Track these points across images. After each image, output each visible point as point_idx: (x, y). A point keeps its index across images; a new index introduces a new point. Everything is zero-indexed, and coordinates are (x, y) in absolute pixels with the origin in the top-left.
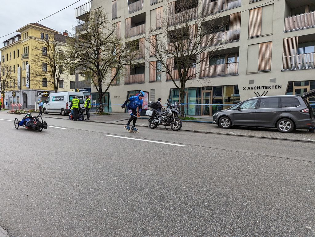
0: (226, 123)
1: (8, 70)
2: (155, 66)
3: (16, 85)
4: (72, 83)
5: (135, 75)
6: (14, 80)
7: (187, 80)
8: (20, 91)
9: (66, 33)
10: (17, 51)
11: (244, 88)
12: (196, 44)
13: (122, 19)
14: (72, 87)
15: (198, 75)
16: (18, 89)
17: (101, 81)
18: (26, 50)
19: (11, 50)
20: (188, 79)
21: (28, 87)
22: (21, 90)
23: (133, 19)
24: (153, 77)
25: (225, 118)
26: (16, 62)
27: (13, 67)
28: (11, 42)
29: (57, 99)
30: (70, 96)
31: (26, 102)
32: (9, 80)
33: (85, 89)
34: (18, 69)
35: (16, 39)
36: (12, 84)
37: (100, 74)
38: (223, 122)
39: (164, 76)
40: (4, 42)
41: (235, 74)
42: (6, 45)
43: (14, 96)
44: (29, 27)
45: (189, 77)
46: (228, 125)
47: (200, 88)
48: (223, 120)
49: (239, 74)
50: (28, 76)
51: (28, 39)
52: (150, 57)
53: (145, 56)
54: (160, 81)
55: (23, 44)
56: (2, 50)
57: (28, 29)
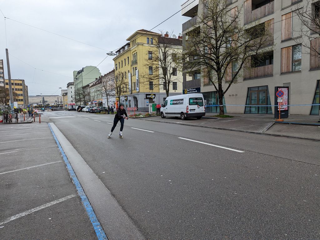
1: (122, 77)
3: (127, 90)
4: (174, 84)
6: (126, 85)
9: (167, 35)
10: (127, 58)
13: (239, 3)
16: (130, 93)
18: (135, 56)
19: (122, 58)
21: (138, 91)
22: (132, 94)
26: (127, 68)
27: (124, 74)
28: (121, 50)
29: (175, 102)
30: (190, 98)
31: (136, 105)
33: (194, 89)
34: (129, 74)
35: (126, 48)
36: (124, 89)
40: (117, 52)
42: (118, 55)
43: (126, 100)
44: (136, 35)
50: (137, 81)
51: (136, 46)
52: (282, 41)
53: (273, 43)
54: (300, 71)
55: (132, 51)
56: (114, 60)
57: (136, 37)
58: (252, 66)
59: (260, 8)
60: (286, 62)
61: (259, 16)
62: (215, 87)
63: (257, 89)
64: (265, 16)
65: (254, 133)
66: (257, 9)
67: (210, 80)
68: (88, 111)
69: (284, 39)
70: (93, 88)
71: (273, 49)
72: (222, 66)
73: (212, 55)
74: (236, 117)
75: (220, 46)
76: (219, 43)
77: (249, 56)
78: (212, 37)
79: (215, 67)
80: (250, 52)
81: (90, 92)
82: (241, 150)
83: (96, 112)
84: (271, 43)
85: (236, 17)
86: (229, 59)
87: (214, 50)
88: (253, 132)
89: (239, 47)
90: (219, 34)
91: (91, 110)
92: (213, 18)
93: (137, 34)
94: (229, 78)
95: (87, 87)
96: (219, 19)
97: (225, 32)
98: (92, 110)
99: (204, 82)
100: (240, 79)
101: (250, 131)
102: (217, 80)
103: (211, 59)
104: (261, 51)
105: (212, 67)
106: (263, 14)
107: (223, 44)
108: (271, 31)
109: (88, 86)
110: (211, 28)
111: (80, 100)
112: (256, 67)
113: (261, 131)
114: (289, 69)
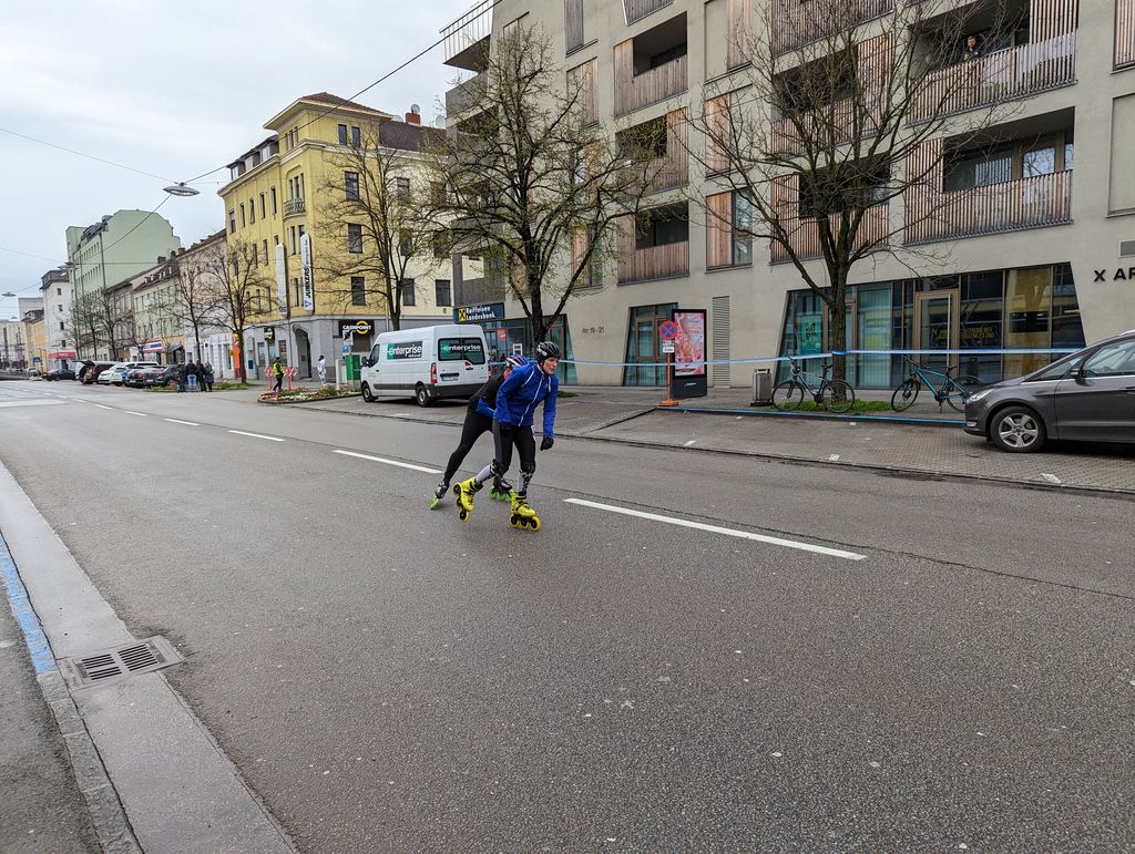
0: (1019, 431)
1: (249, 258)
2: (729, 219)
3: (274, 306)
4: (442, 285)
5: (655, 249)
6: (269, 288)
7: (853, 260)
8: (286, 322)
9: (413, 116)
10: (270, 192)
11: (1100, 276)
12: (890, 118)
13: (601, 50)
14: (442, 300)
15: (897, 240)
16: (282, 318)
17: (539, 283)
18: (298, 186)
19: (252, 191)
20: (856, 257)
21: (311, 307)
22: (291, 320)
23: (639, 43)
24: (721, 251)
25: (1015, 411)
26: (269, 227)
27: (260, 246)
28: (249, 163)
29: (400, 351)
30: (440, 341)
31: (306, 358)
32: (253, 290)
33: (487, 306)
34: (277, 253)
35: (266, 153)
36: (264, 302)
37: (535, 259)
38: (1007, 427)
39: (761, 248)
40: (231, 166)
41: (1058, 218)
42: (236, 177)
43: (271, 341)
44: (300, 111)
45: (862, 248)
46: (1031, 438)
47: (908, 282)
48: (1009, 420)
49: (1076, 221)
50: (306, 274)
51: (301, 151)
52: (709, 177)
53: (687, 178)
54: (750, 265)
55: (286, 170)
56: (225, 193)
57: (297, 118)
58: (641, 244)
59: (652, 71)
63: (652, 313)
64: (666, 97)
66: (646, 74)
68: (121, 379)
69: (712, 169)
70: (145, 293)
71: (687, 198)
81: (133, 308)
83: (149, 386)
91: (131, 377)
93: (300, 107)
95: (121, 292)
98: (136, 376)
104: (651, 203)
106: (661, 90)
109: (126, 285)
111: (91, 341)
114: (726, 257)
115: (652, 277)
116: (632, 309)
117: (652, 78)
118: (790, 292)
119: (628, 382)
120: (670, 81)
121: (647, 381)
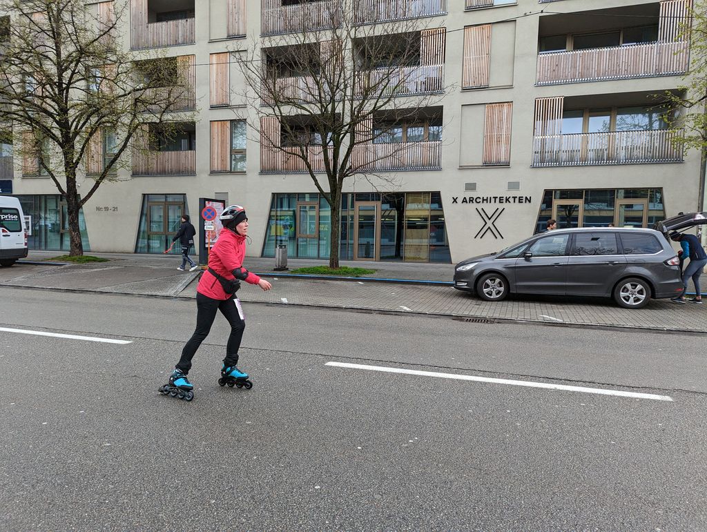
0: (494, 288)
11: (455, 200)
20: (346, 175)
24: (222, 160)
25: (495, 276)
38: (487, 286)
41: (433, 166)
46: (501, 292)
48: (488, 281)
49: (443, 169)
52: (212, 107)
53: (194, 105)
54: (243, 173)
58: (152, 148)
59: (165, 23)
60: (220, 151)
61: (164, 40)
62: (58, 185)
63: (164, 200)
64: (177, 44)
65: (156, 296)
66: (159, 24)
67: (43, 164)
69: (214, 103)
71: (195, 120)
72: (76, 133)
73: (48, 101)
74: (115, 260)
75: (70, 83)
76: (66, 75)
77: (143, 123)
78: (46, 54)
79: (57, 133)
80: (147, 116)
82: (124, 337)
84: (190, 105)
85: (111, 26)
86: (94, 119)
87: (53, 90)
88: (154, 293)
89: (120, 96)
90: (67, 53)
92: (48, 7)
94: (97, 166)
96: (66, 16)
97: (82, 52)
99: (24, 168)
100: (123, 172)
101: (147, 293)
102: (62, 168)
103: (45, 111)
104: (171, 118)
105: (47, 132)
106: (172, 38)
107: (78, 80)
108: (191, 80)
110: (43, 31)
112: (160, 150)
113: (171, 292)
114: (226, 165)
115: (163, 173)
116: (144, 195)
117: (165, 29)
118: (274, 194)
119: (139, 250)
120: (180, 35)
121: (156, 250)
